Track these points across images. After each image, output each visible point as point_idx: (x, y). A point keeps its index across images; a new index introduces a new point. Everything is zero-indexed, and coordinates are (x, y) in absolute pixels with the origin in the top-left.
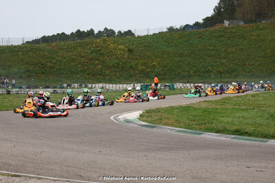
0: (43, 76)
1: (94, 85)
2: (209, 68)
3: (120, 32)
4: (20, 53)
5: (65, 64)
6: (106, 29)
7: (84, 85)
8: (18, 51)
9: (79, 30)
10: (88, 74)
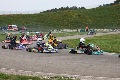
0: (43, 26)
1: (63, 30)
2: (113, 22)
3: (79, 8)
4: (34, 17)
5: (52, 21)
6: (73, 6)
7: (59, 30)
8: (33, 16)
9: (62, 7)
10: (62, 25)
